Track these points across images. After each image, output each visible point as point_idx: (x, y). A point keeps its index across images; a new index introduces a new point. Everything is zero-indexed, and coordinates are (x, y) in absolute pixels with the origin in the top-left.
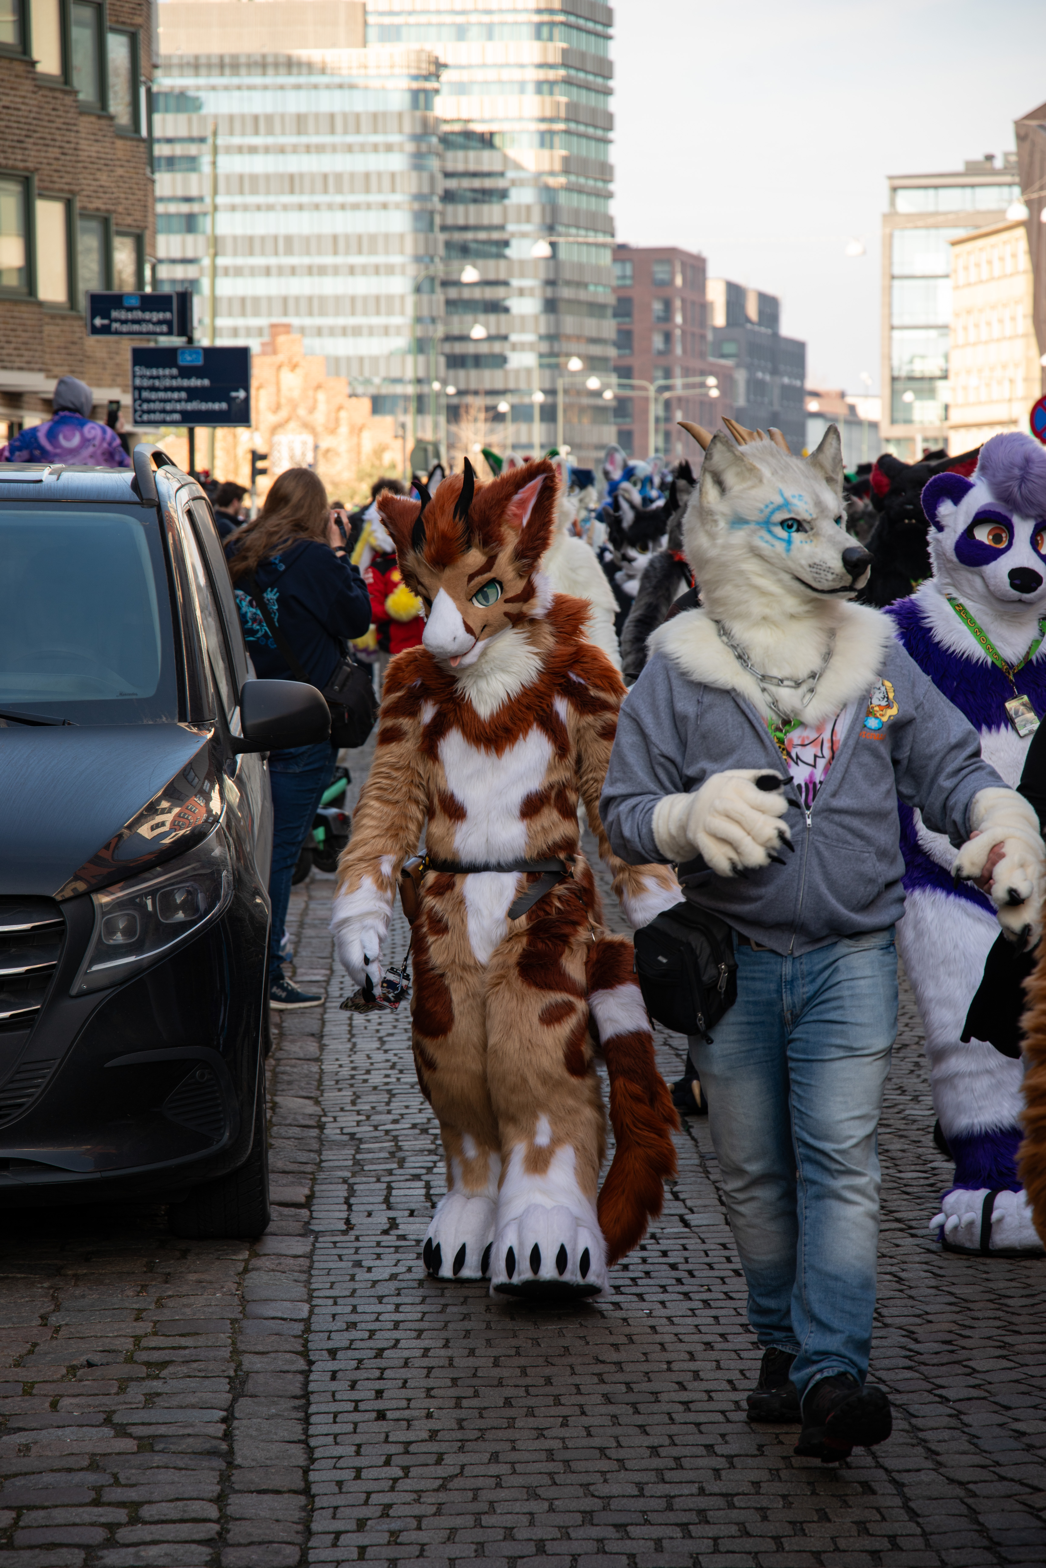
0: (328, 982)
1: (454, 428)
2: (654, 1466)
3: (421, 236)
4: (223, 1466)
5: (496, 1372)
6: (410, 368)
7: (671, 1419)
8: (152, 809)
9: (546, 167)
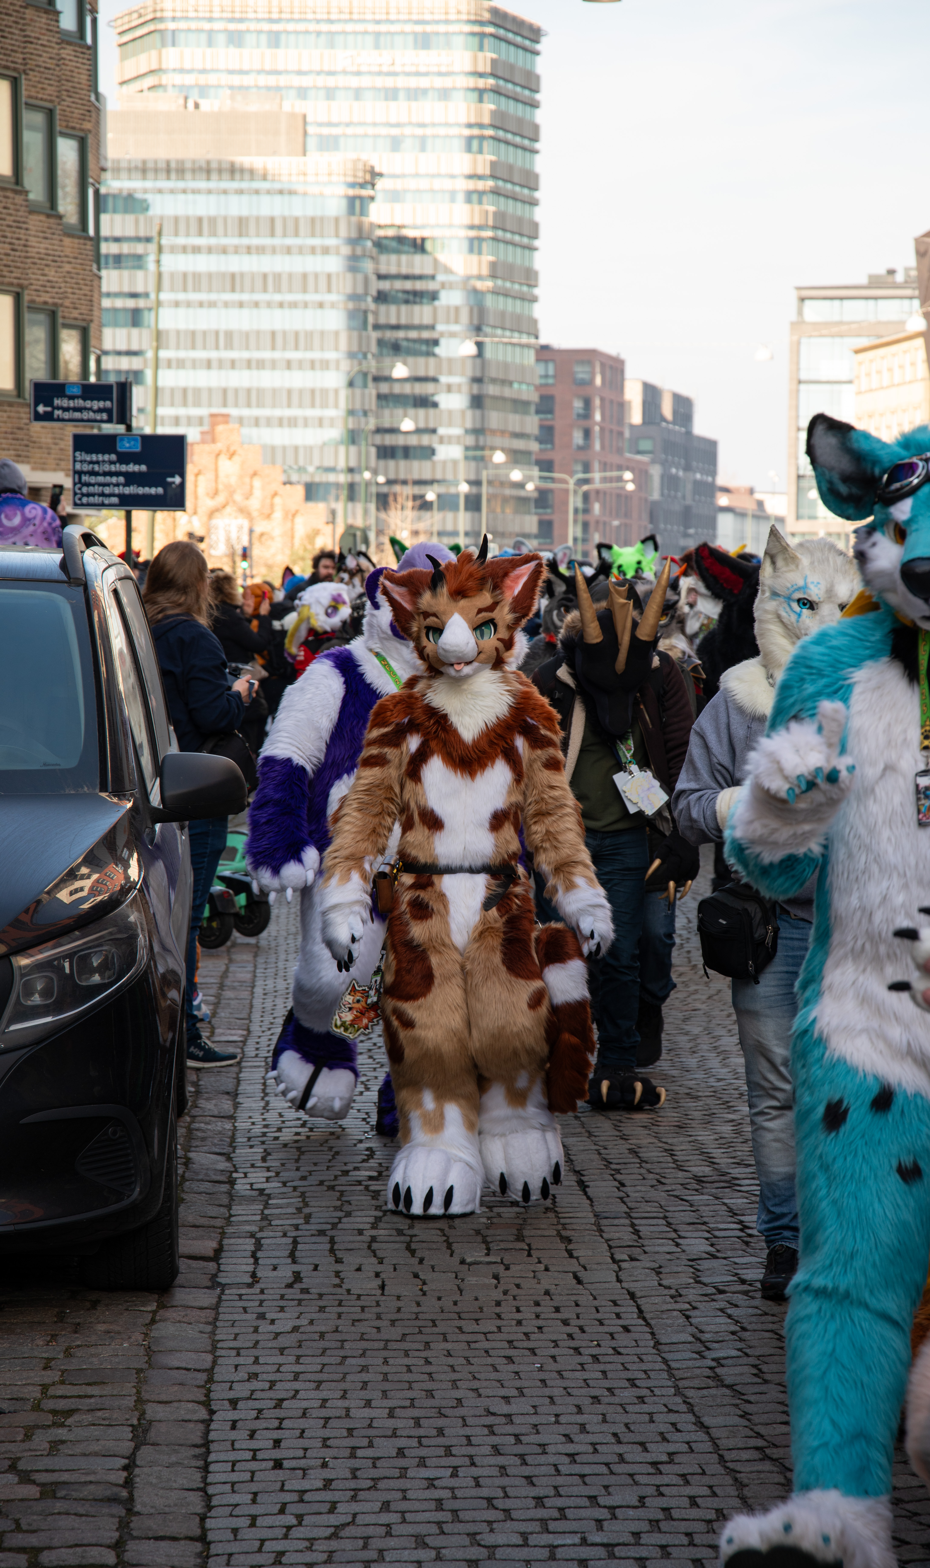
0: (244, 1042)
1: (383, 515)
2: (539, 1516)
3: (355, 334)
4: (123, 1512)
5: (391, 1423)
6: (342, 457)
7: (557, 1470)
8: (72, 875)
9: (475, 272)
